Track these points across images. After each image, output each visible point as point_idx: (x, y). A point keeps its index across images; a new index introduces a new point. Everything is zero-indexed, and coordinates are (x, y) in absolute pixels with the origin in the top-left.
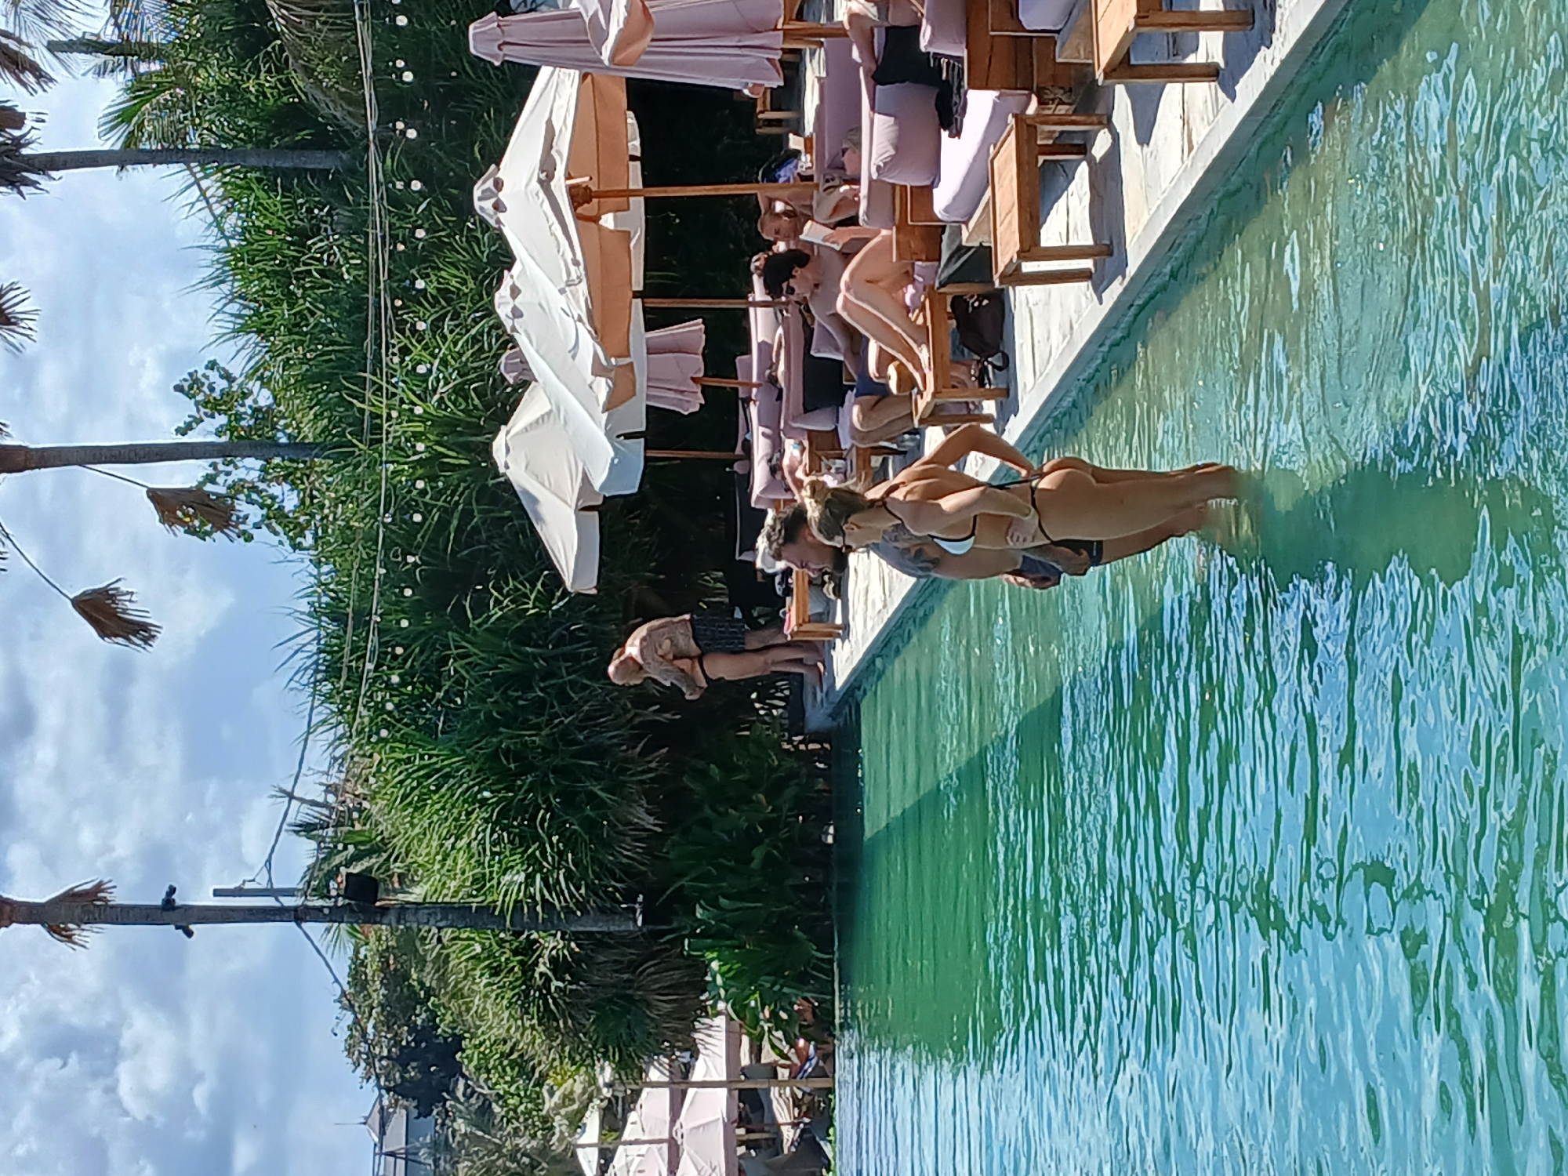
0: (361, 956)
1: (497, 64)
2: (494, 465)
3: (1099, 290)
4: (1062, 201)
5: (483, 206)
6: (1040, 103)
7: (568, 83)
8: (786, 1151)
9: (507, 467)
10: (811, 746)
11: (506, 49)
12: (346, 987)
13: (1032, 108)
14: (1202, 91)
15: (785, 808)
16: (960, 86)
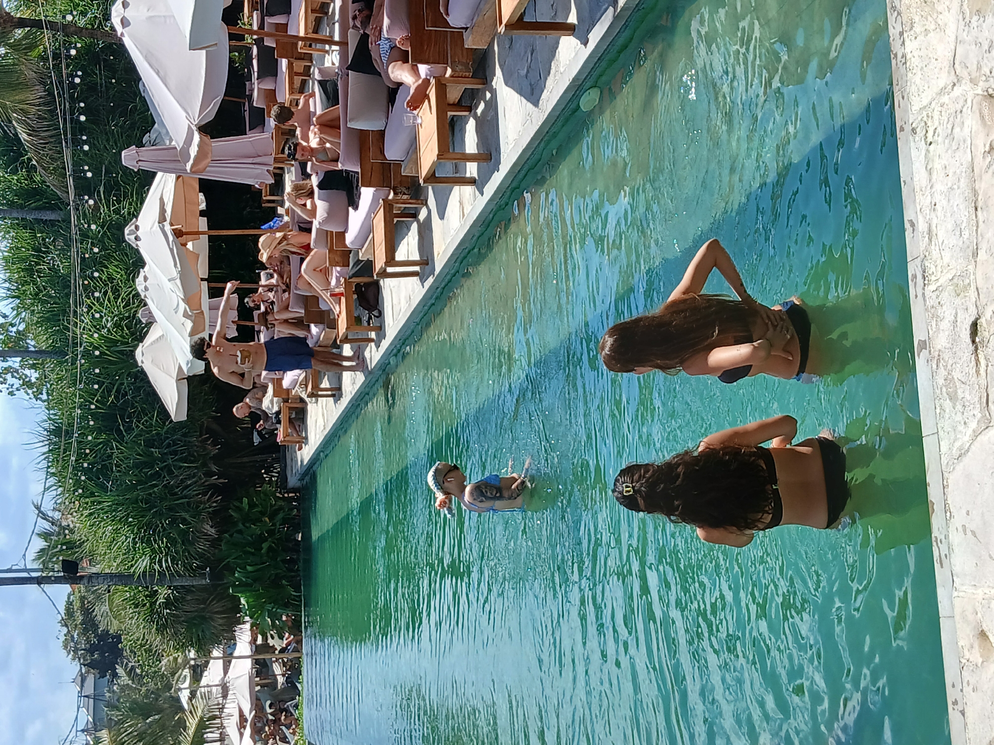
0: (71, 600)
1: (136, 170)
2: (136, 362)
3: (423, 282)
4: (405, 240)
5: (129, 238)
6: (395, 194)
7: (170, 181)
8: (279, 688)
9: (142, 362)
10: (291, 495)
11: (140, 163)
12: (63, 615)
13: (391, 196)
14: (468, 190)
15: (278, 524)
16: (358, 185)
